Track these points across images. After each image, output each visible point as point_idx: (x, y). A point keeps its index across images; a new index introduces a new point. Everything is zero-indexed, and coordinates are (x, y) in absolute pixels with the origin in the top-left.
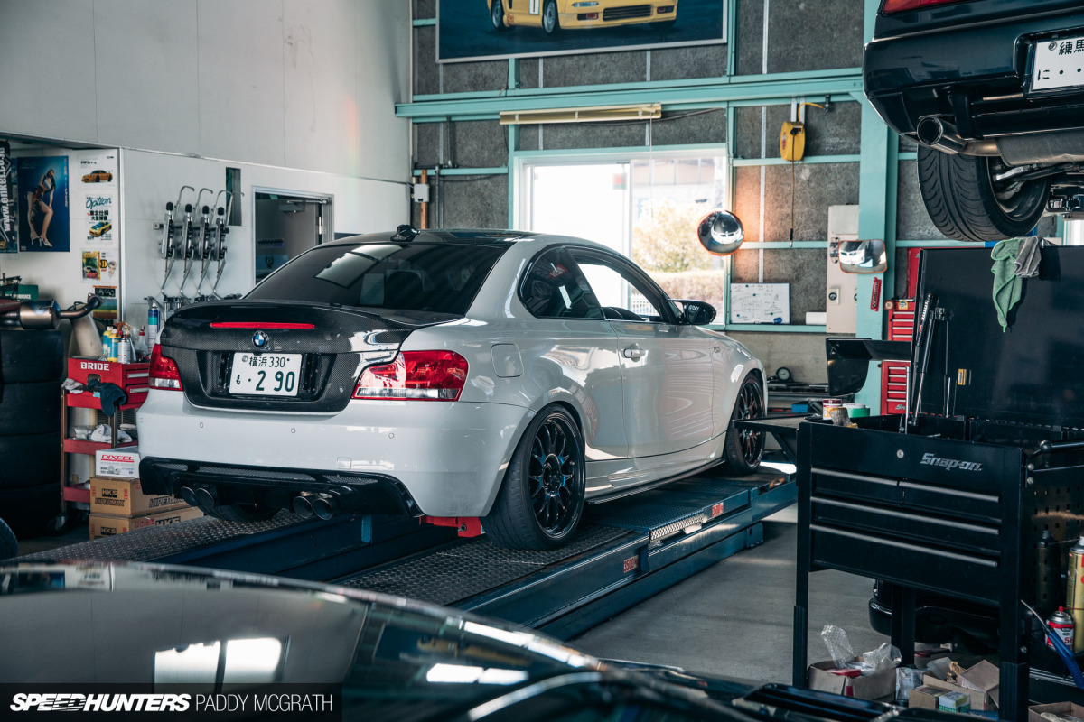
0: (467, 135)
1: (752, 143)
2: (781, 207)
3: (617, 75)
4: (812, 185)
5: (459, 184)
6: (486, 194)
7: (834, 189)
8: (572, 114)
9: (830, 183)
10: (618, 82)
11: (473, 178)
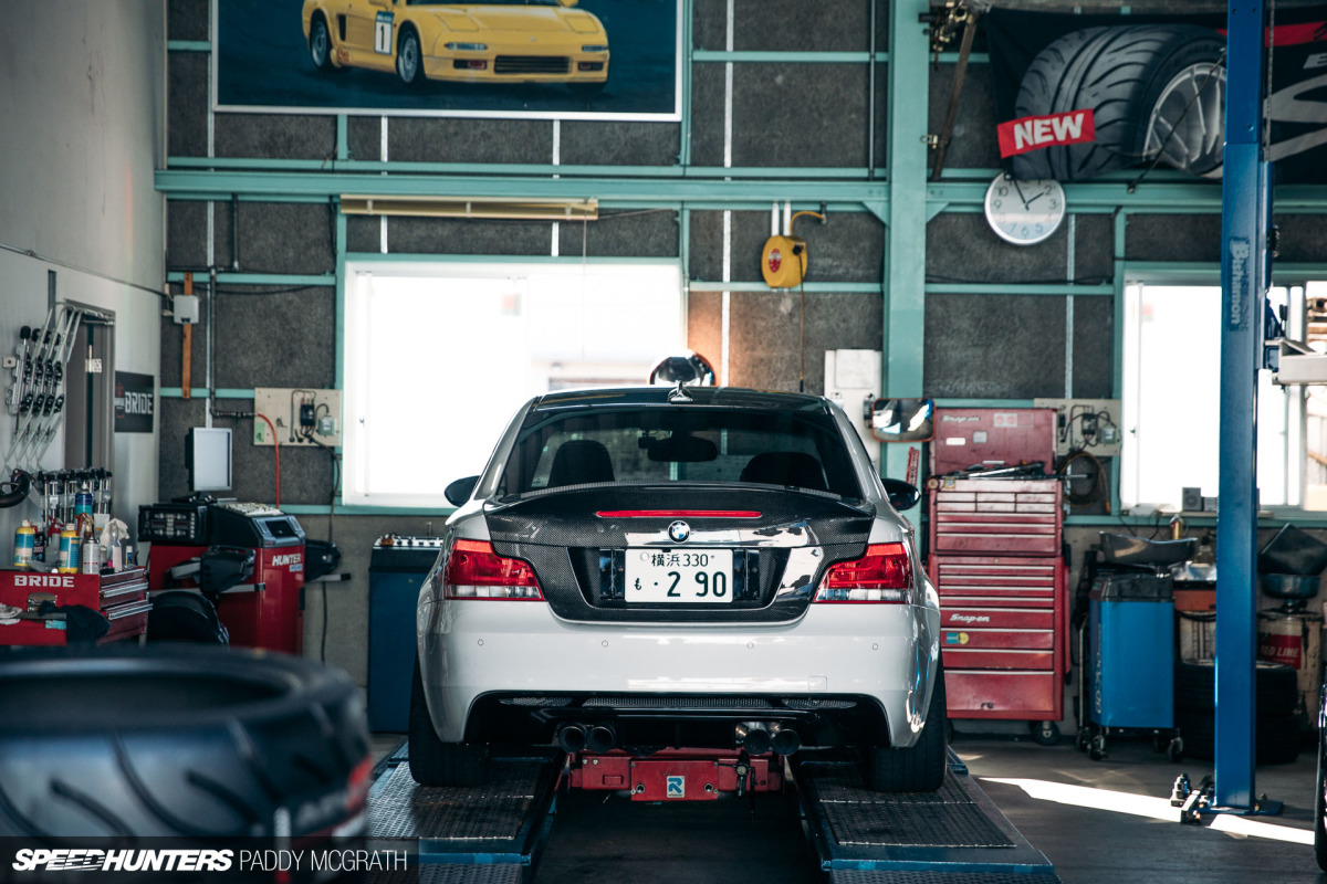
0: (257, 223)
1: (710, 259)
2: (753, 349)
3: (507, 151)
4: (796, 320)
5: (243, 297)
6: (290, 314)
7: (826, 326)
8: (461, 206)
9: (820, 318)
10: (508, 162)
11: (267, 290)
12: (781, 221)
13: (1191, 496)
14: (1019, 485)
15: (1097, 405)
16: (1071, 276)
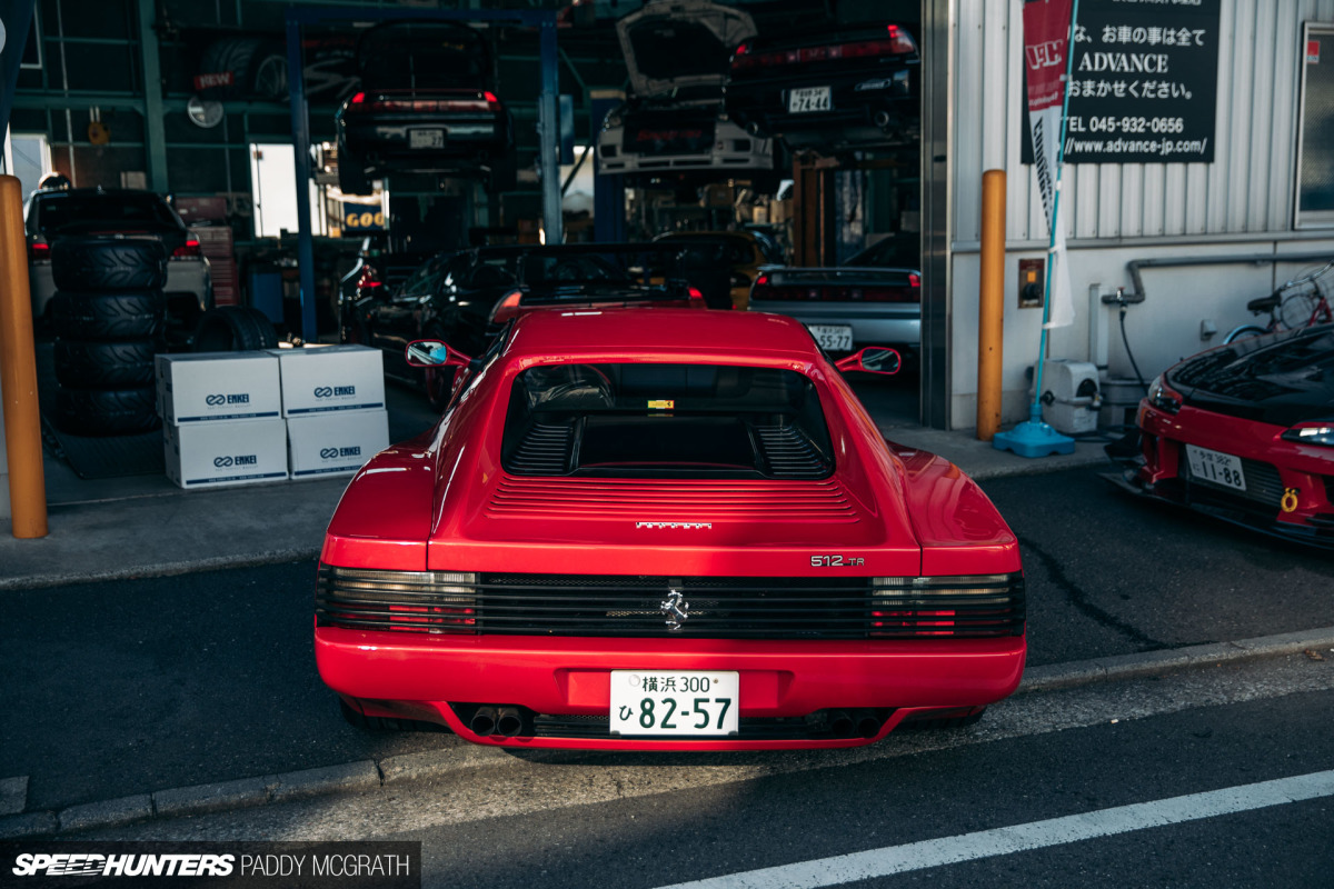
1: (62, 132)
4: (105, 159)
7: (120, 162)
9: (117, 158)
12: (95, 114)
13: (284, 232)
14: (213, 229)
15: (243, 195)
16: (226, 139)
